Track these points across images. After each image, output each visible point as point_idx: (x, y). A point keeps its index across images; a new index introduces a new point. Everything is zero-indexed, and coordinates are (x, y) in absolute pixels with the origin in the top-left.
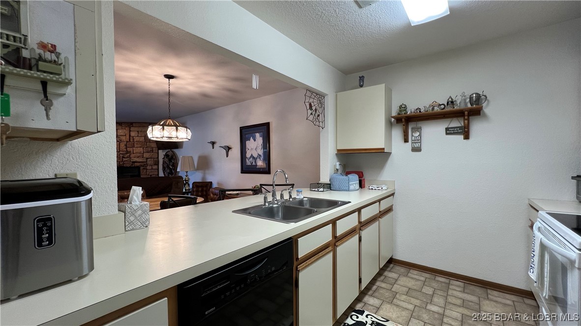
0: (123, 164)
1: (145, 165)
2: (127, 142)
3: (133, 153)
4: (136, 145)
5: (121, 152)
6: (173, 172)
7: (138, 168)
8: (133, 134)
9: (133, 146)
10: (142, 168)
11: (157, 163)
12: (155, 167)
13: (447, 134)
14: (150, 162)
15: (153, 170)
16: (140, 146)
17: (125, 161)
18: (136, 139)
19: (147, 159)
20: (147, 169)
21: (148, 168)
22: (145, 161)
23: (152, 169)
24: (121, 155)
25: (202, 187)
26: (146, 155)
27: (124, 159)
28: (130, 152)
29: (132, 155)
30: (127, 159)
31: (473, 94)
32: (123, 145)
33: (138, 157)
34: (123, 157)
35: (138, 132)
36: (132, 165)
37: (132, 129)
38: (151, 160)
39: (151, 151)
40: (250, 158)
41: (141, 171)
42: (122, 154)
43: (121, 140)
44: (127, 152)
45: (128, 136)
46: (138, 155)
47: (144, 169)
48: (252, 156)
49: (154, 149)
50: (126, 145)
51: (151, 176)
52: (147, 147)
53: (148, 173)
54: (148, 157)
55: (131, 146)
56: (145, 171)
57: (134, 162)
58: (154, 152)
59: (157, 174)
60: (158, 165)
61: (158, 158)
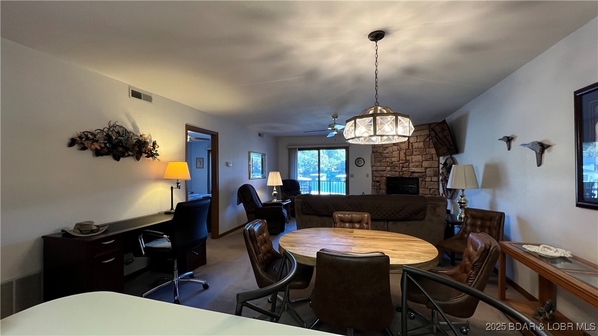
0: (403, 174)
1: (423, 175)
2: (406, 150)
3: (412, 162)
4: (415, 153)
5: (401, 162)
7: (417, 179)
9: (412, 154)
10: (420, 179)
11: (437, 174)
12: (435, 179)
14: (429, 172)
15: (432, 182)
16: (418, 153)
17: (404, 171)
18: (415, 145)
19: (426, 168)
20: (426, 181)
21: (428, 179)
22: (424, 171)
23: (431, 181)
24: (401, 165)
26: (425, 164)
27: (404, 169)
28: (409, 161)
29: (411, 165)
30: (406, 169)
32: (403, 153)
33: (417, 166)
34: (403, 167)
35: (417, 136)
36: (411, 176)
38: (430, 170)
39: (430, 158)
41: (420, 183)
42: (402, 163)
43: (401, 149)
44: (407, 161)
45: (407, 143)
46: (417, 164)
47: (423, 180)
49: (434, 156)
50: (405, 153)
51: (430, 189)
52: (426, 154)
53: (426, 186)
54: (427, 167)
55: (410, 154)
56: (423, 183)
57: (413, 172)
58: (434, 159)
59: (437, 187)
60: (438, 176)
61: (438, 167)
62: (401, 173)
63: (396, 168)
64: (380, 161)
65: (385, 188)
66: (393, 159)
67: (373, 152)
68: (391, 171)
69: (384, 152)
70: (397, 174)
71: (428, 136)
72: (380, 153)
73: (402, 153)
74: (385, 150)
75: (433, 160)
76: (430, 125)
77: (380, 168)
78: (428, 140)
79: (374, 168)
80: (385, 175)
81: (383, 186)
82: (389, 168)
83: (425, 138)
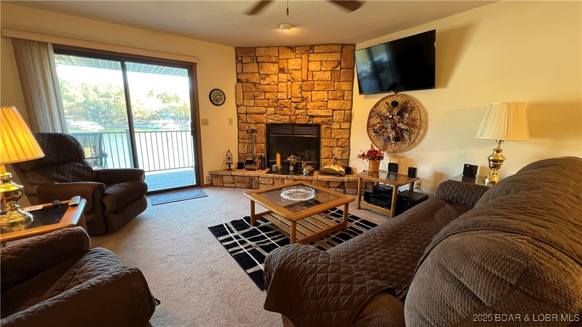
0: (296, 119)
1: (330, 120)
2: (304, 81)
3: (312, 101)
4: (316, 87)
5: (293, 100)
6: (406, 136)
7: (318, 126)
8: (313, 66)
9: (312, 89)
10: (323, 127)
11: (349, 119)
12: (346, 125)
14: (338, 116)
15: (342, 131)
16: (323, 87)
17: (298, 114)
18: (318, 76)
19: (333, 110)
20: (332, 129)
21: (335, 126)
22: (331, 115)
23: (340, 128)
24: (293, 104)
26: (332, 104)
27: (298, 111)
28: (307, 99)
29: (310, 105)
30: (301, 111)
32: (298, 87)
33: (319, 108)
34: (296, 108)
35: (321, 62)
36: (309, 121)
37: (313, 57)
38: (340, 113)
39: (340, 97)
41: (322, 132)
42: (295, 102)
43: (293, 79)
44: (304, 99)
45: (305, 70)
46: (320, 104)
47: (327, 127)
49: (346, 93)
50: (301, 87)
51: (338, 139)
52: (334, 90)
53: (333, 135)
54: (335, 108)
55: (309, 89)
56: (329, 131)
57: (312, 117)
58: (345, 98)
59: (347, 137)
60: (350, 122)
61: (351, 109)
62: (293, 118)
63: (285, 109)
64: (254, 98)
65: (264, 140)
66: (279, 95)
67: (239, 81)
68: (275, 114)
69: (262, 82)
70: (286, 120)
71: (340, 63)
72: (255, 84)
73: (296, 86)
74: (264, 79)
75: (343, 99)
76: (343, 46)
77: (255, 109)
78: (338, 69)
79: (243, 110)
80: (265, 121)
81: (261, 138)
82: (273, 109)
83: (334, 65)
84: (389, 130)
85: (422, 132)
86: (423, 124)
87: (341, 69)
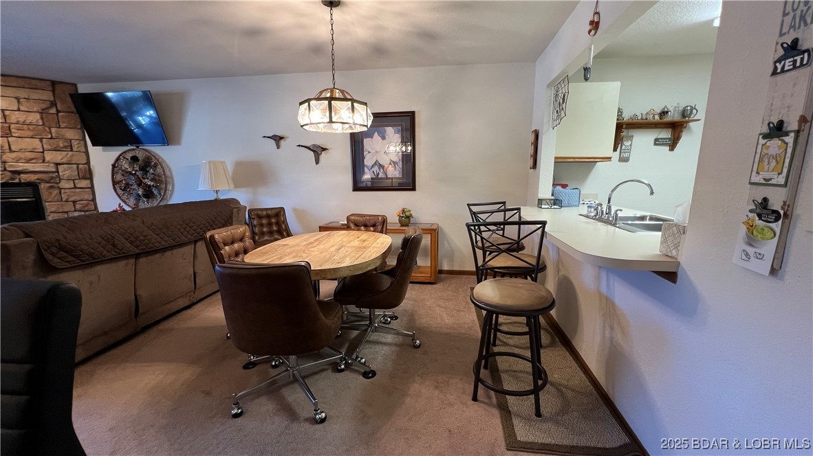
1: (52, 178)
6: (155, 192)
7: (32, 185)
10: (43, 186)
11: (88, 175)
12: (85, 183)
13: (655, 144)
14: (67, 172)
15: (78, 190)
16: (30, 133)
19: (57, 164)
20: (60, 189)
21: (63, 184)
22: (54, 170)
23: (75, 187)
25: (268, 217)
26: (53, 157)
31: (687, 106)
33: (28, 161)
36: (13, 179)
38: (69, 168)
39: (66, 147)
40: (373, 166)
41: (43, 193)
46: (29, 155)
47: (51, 187)
48: (376, 163)
49: (75, 143)
51: (74, 202)
52: (52, 138)
53: (64, 197)
54: (59, 161)
56: (55, 192)
57: (17, 173)
58: (75, 149)
59: (91, 197)
60: (91, 179)
61: (88, 163)
71: (53, 104)
75: (72, 150)
76: (55, 83)
78: (53, 111)
83: (43, 106)
84: (135, 187)
85: (170, 187)
86: (169, 180)
87: (58, 111)
